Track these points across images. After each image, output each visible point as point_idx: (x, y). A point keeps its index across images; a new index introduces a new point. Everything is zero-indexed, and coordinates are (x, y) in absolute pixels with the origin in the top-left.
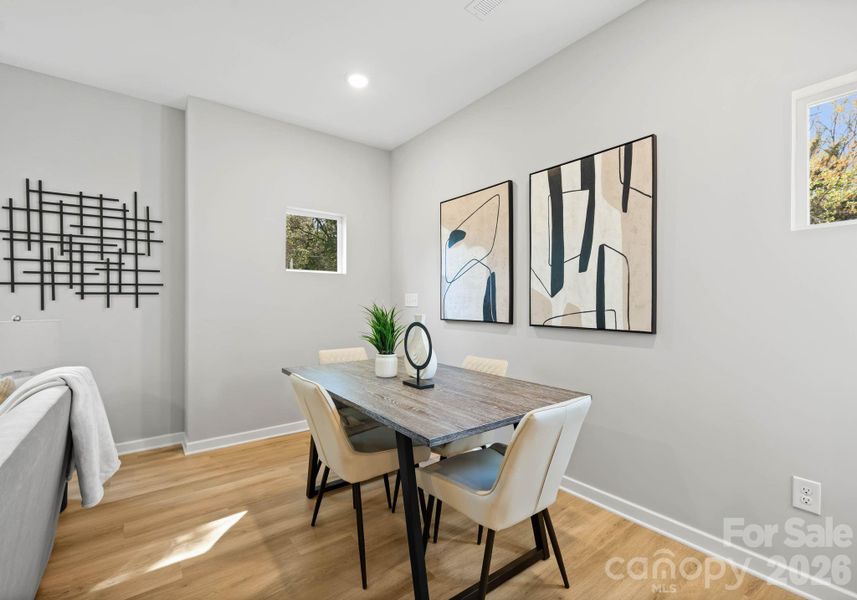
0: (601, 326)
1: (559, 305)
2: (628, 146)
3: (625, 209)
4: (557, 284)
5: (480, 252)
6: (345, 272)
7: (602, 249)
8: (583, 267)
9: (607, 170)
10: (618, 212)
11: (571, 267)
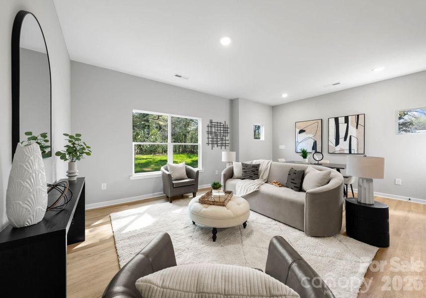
0: (350, 152)
1: (338, 149)
2: (358, 116)
3: (357, 128)
4: (337, 143)
5: (311, 136)
6: (263, 139)
7: (350, 136)
8: (345, 140)
9: (352, 120)
10: (355, 129)
11: (341, 140)
